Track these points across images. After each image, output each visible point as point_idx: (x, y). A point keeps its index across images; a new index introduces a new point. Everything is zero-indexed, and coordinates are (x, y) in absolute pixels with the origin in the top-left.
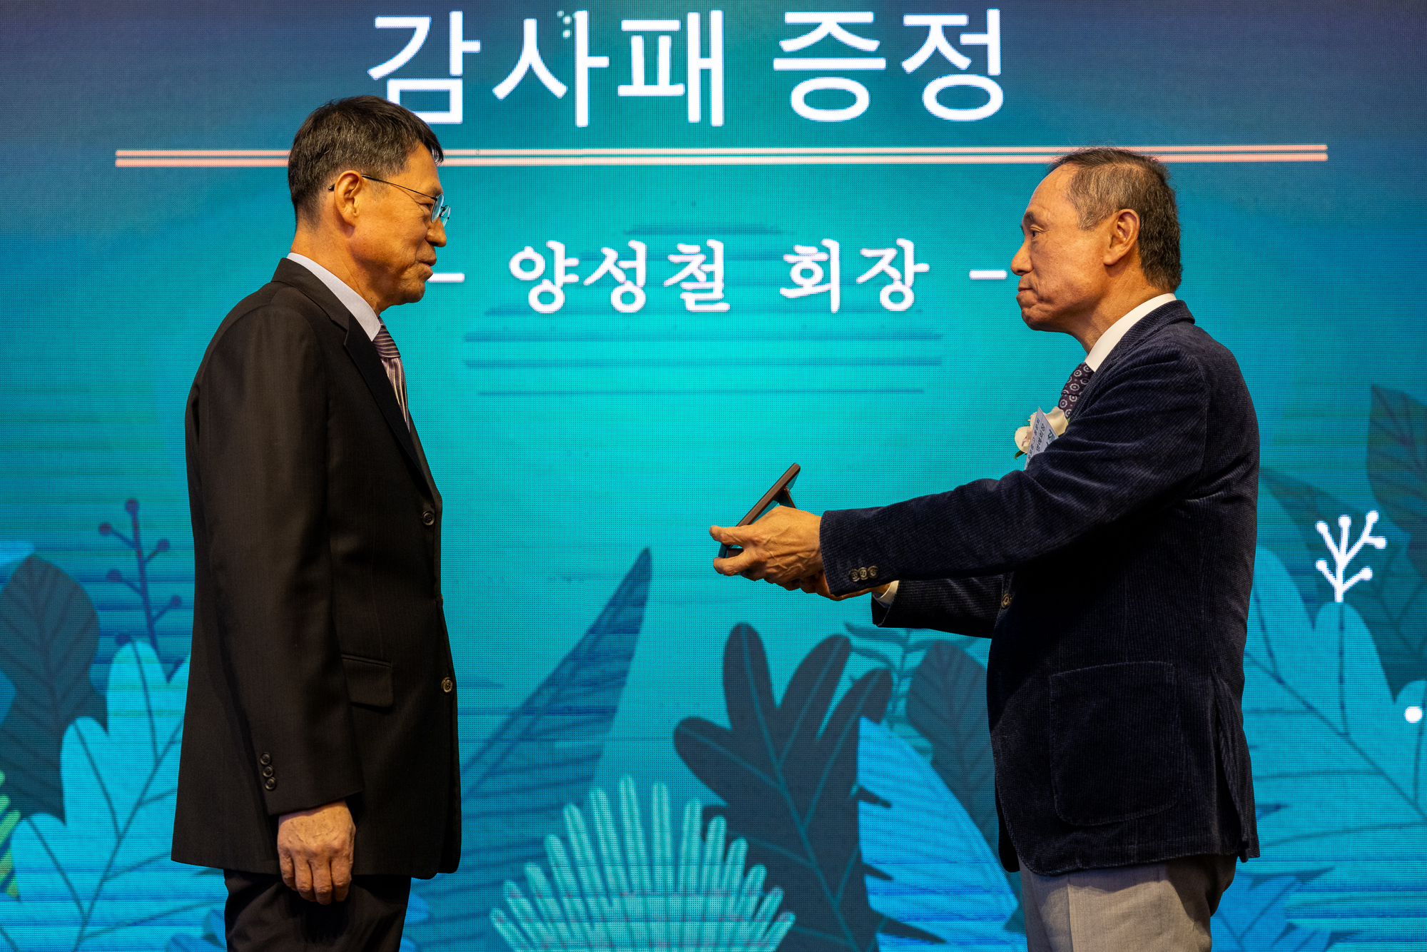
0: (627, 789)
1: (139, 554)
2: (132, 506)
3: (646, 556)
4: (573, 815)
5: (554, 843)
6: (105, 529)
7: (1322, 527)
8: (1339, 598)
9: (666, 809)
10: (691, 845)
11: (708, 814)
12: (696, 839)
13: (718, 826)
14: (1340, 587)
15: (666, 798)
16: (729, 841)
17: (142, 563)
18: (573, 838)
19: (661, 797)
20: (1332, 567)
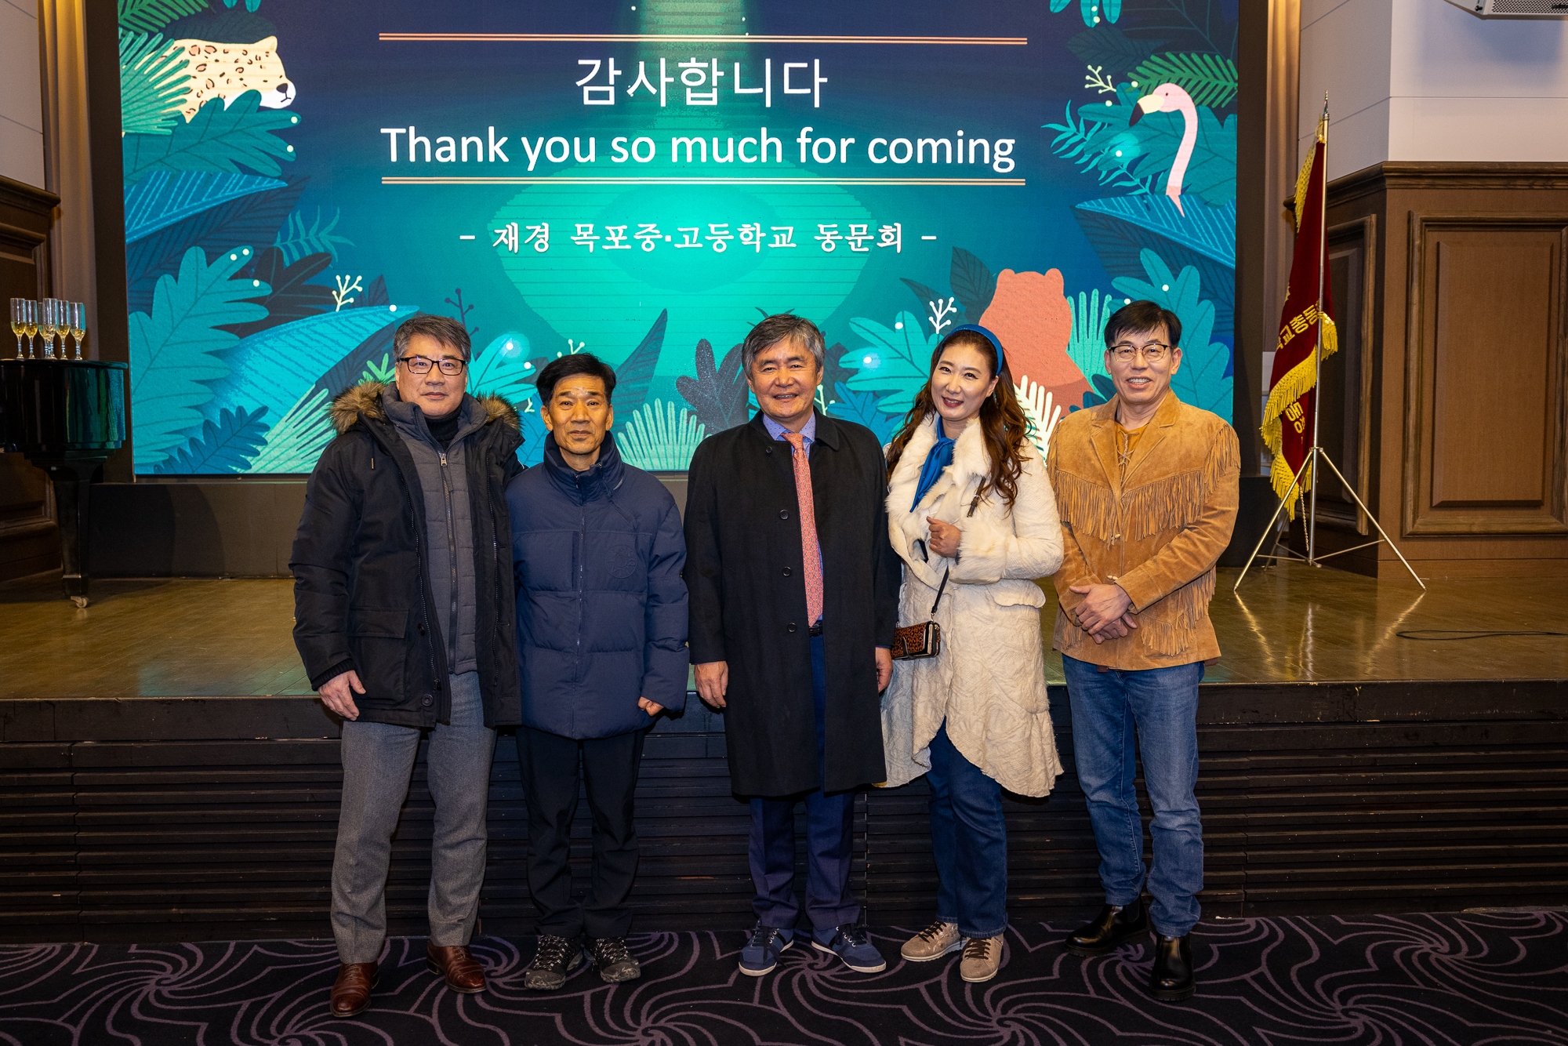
0: (658, 403)
1: (462, 310)
2: (458, 291)
3: (665, 312)
4: (636, 414)
5: (629, 425)
6: (448, 300)
7: (932, 304)
8: (938, 332)
9: (674, 412)
10: (683, 424)
11: (690, 414)
12: (685, 422)
13: (694, 418)
14: (938, 327)
15: (673, 409)
16: (698, 424)
17: (463, 314)
18: (636, 422)
19: (671, 406)
20: (935, 320)
